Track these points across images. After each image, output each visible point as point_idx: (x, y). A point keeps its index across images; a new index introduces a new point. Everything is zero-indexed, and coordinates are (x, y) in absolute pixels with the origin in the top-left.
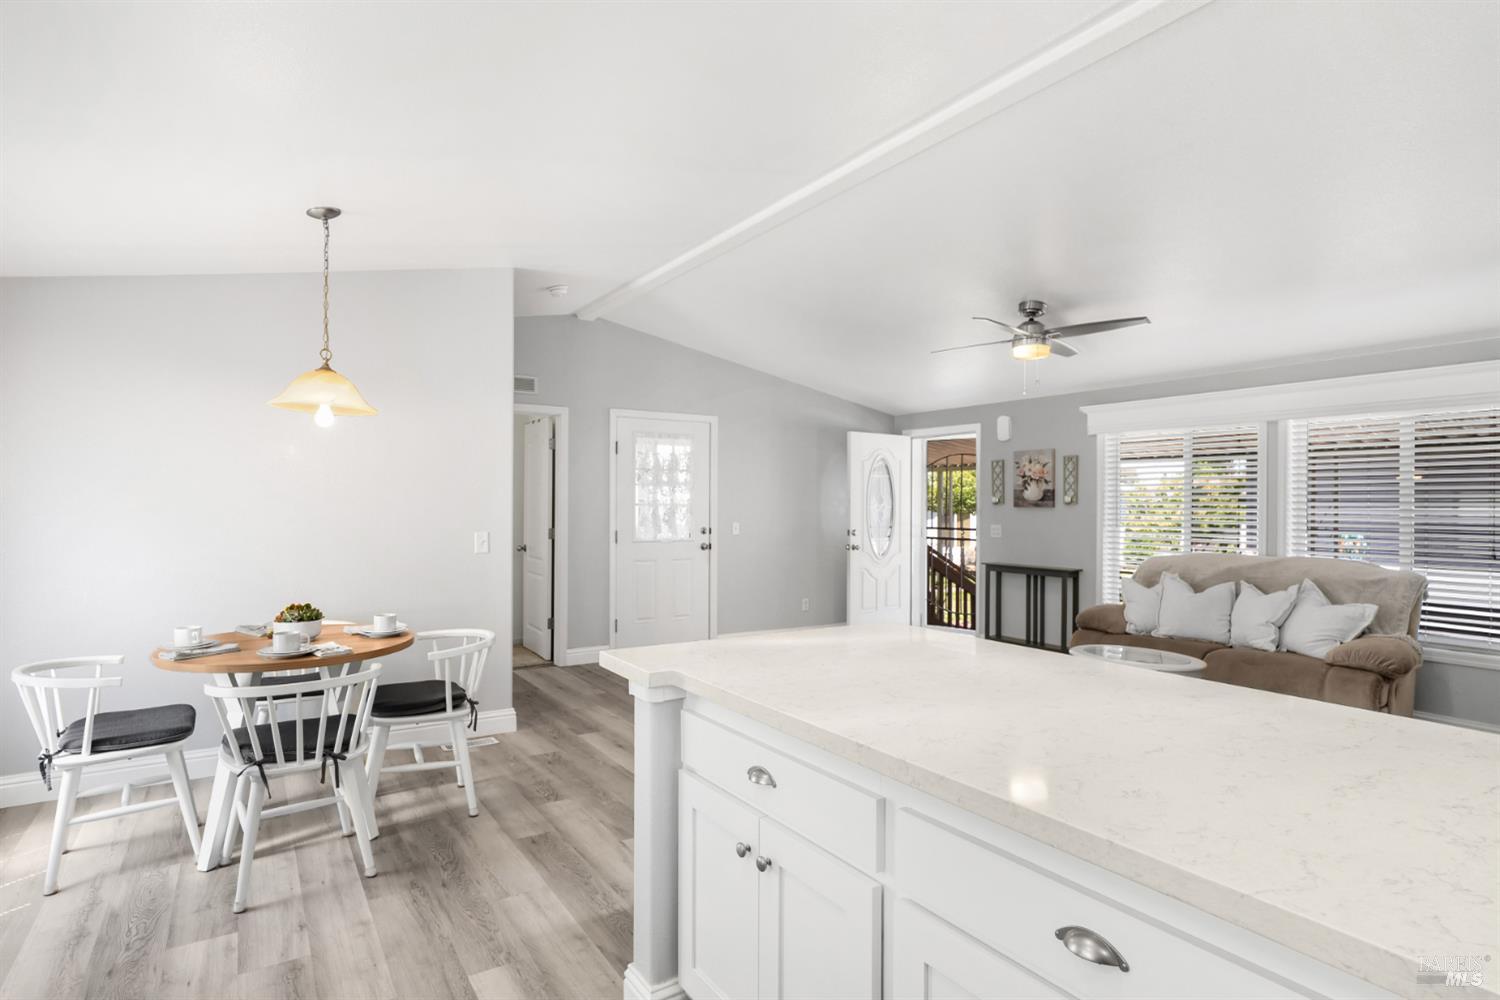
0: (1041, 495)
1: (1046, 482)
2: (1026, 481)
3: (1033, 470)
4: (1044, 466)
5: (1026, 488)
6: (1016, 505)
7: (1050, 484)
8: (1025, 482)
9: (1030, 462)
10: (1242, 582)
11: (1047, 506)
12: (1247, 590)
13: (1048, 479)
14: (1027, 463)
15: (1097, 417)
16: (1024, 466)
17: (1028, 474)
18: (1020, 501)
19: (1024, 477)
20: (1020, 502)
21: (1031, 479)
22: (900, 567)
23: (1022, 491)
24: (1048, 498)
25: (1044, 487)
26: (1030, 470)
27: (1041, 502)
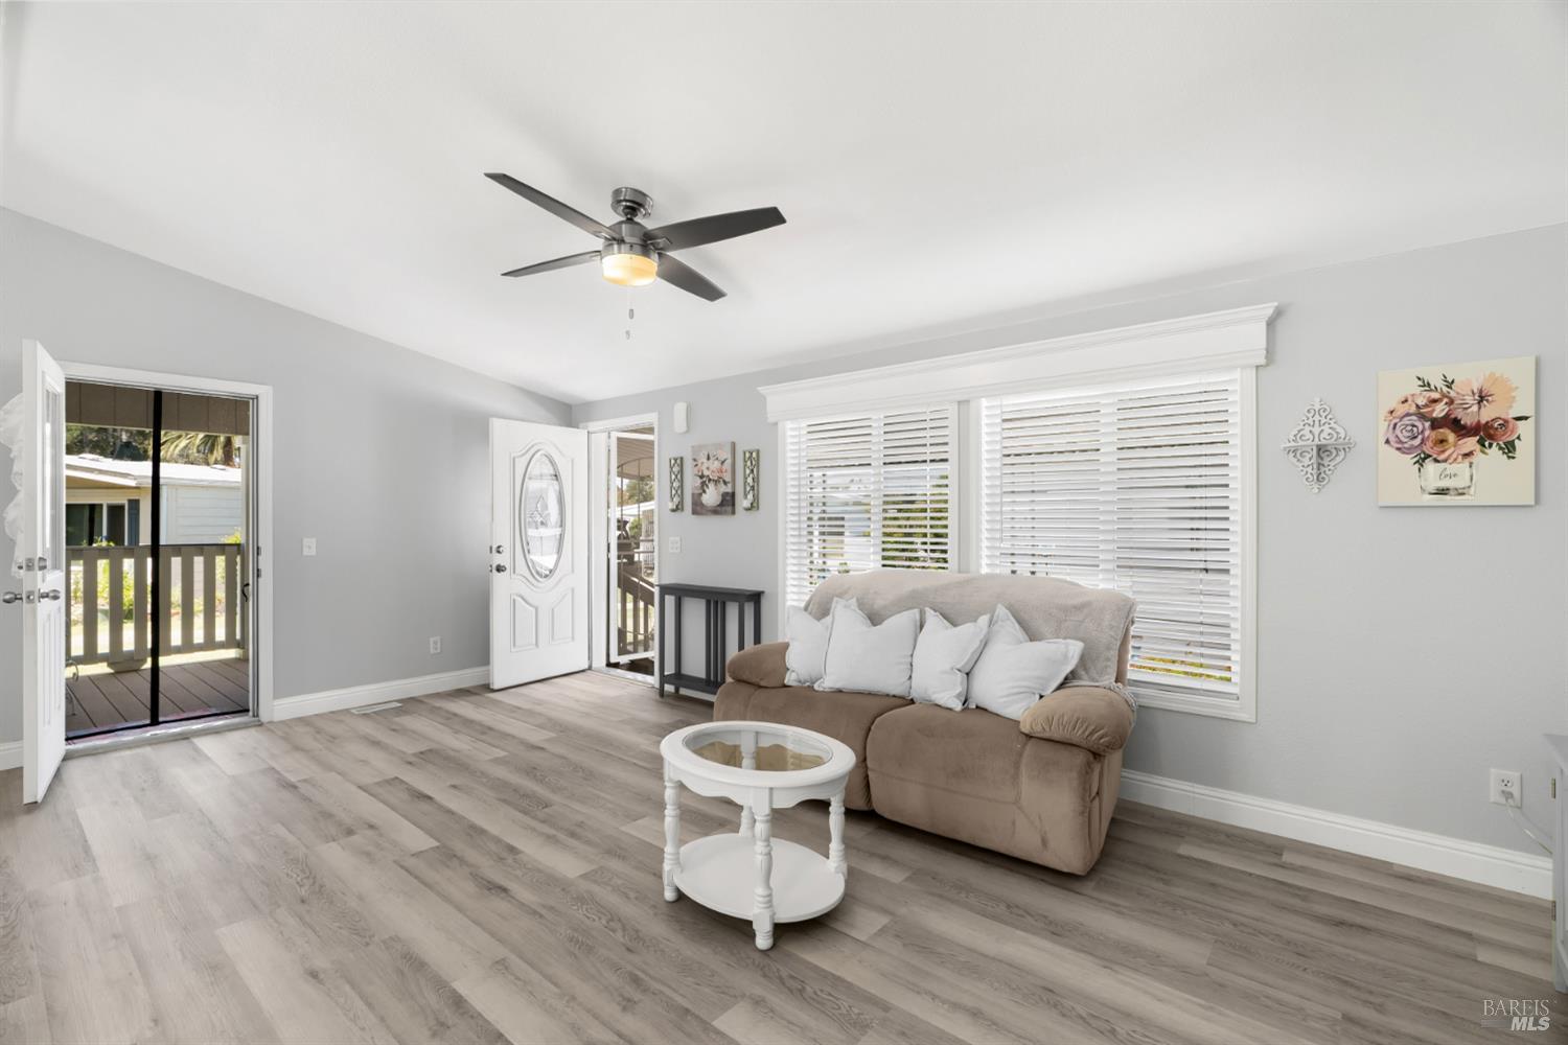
0: (720, 498)
1: (725, 483)
2: (705, 481)
3: (711, 468)
4: (723, 463)
5: (704, 491)
6: (695, 512)
7: (730, 485)
8: (703, 483)
9: (708, 459)
10: (927, 609)
11: (725, 513)
12: (933, 620)
13: (727, 480)
14: (705, 460)
15: (777, 399)
16: (702, 463)
17: (706, 473)
18: (699, 508)
19: (702, 477)
20: (698, 508)
21: (710, 480)
22: (573, 590)
23: (701, 494)
24: (728, 503)
25: (723, 489)
26: (708, 468)
27: (719, 509)
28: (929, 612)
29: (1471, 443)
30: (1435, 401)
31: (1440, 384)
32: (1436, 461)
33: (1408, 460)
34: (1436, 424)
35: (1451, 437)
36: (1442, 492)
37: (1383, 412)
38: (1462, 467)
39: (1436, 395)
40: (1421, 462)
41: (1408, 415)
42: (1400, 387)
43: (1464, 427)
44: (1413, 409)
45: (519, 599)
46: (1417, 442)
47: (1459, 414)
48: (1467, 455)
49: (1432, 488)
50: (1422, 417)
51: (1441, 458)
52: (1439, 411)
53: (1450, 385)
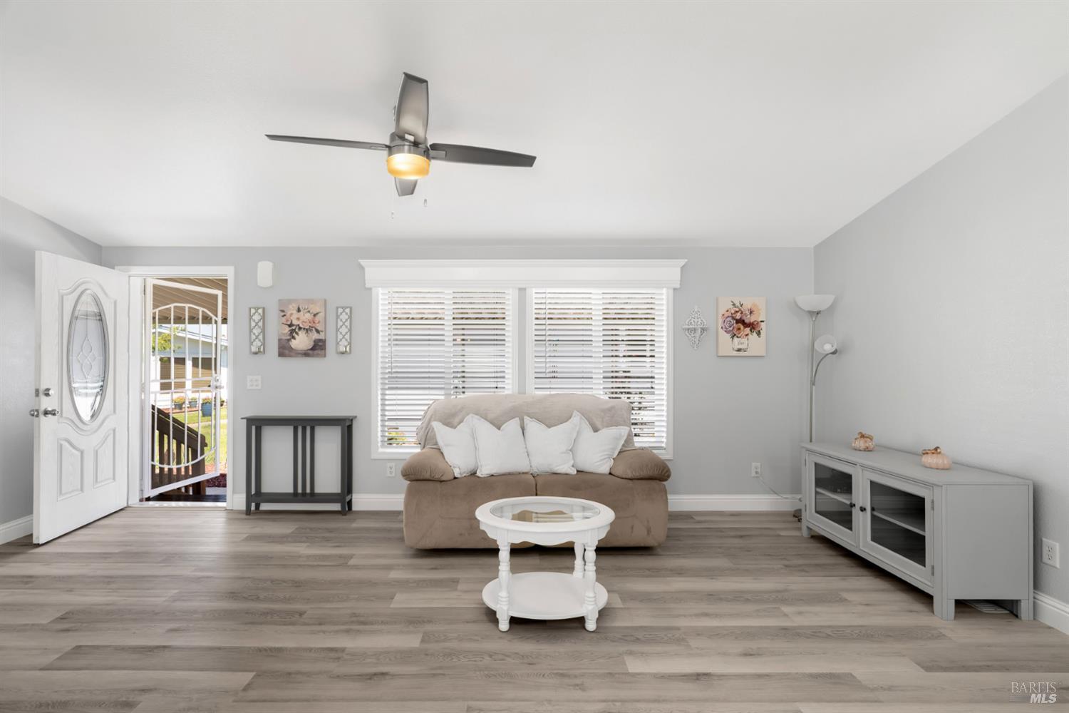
0: (312, 344)
1: (318, 331)
2: (293, 330)
3: (304, 318)
4: (315, 315)
5: (294, 338)
6: (281, 355)
7: (322, 334)
8: (292, 331)
9: (299, 310)
10: (525, 417)
11: (318, 355)
13: (319, 329)
14: (295, 312)
15: (374, 271)
16: (292, 314)
17: (295, 322)
18: (285, 350)
19: (290, 325)
20: (287, 352)
21: (300, 328)
22: (114, 430)
23: (289, 340)
24: (318, 348)
25: (315, 336)
26: (298, 319)
27: (310, 352)
28: (527, 419)
29: (748, 330)
30: (737, 312)
31: (739, 305)
32: (738, 337)
33: (728, 336)
34: (738, 321)
35: (742, 327)
36: (739, 350)
37: (720, 315)
38: (744, 340)
39: (737, 309)
40: (733, 337)
41: (728, 317)
42: (725, 306)
43: (746, 324)
44: (730, 315)
45: (66, 445)
46: (731, 329)
47: (744, 318)
48: (747, 335)
49: (736, 348)
50: (733, 318)
51: (739, 336)
52: (738, 316)
53: (742, 305)
